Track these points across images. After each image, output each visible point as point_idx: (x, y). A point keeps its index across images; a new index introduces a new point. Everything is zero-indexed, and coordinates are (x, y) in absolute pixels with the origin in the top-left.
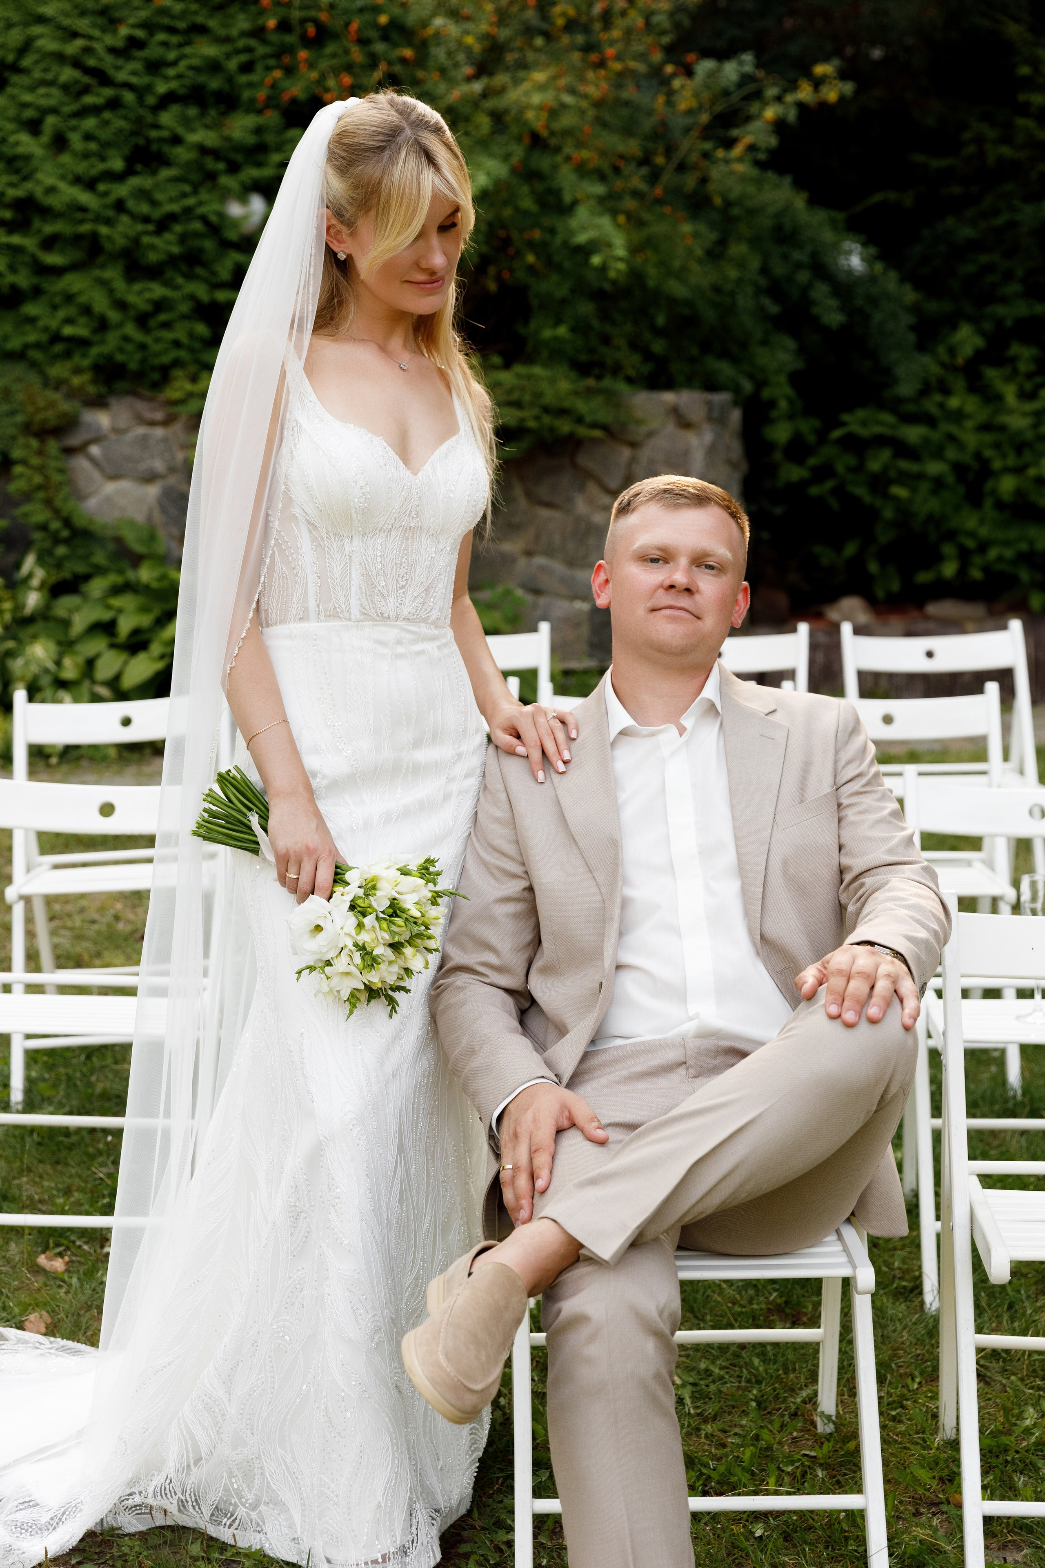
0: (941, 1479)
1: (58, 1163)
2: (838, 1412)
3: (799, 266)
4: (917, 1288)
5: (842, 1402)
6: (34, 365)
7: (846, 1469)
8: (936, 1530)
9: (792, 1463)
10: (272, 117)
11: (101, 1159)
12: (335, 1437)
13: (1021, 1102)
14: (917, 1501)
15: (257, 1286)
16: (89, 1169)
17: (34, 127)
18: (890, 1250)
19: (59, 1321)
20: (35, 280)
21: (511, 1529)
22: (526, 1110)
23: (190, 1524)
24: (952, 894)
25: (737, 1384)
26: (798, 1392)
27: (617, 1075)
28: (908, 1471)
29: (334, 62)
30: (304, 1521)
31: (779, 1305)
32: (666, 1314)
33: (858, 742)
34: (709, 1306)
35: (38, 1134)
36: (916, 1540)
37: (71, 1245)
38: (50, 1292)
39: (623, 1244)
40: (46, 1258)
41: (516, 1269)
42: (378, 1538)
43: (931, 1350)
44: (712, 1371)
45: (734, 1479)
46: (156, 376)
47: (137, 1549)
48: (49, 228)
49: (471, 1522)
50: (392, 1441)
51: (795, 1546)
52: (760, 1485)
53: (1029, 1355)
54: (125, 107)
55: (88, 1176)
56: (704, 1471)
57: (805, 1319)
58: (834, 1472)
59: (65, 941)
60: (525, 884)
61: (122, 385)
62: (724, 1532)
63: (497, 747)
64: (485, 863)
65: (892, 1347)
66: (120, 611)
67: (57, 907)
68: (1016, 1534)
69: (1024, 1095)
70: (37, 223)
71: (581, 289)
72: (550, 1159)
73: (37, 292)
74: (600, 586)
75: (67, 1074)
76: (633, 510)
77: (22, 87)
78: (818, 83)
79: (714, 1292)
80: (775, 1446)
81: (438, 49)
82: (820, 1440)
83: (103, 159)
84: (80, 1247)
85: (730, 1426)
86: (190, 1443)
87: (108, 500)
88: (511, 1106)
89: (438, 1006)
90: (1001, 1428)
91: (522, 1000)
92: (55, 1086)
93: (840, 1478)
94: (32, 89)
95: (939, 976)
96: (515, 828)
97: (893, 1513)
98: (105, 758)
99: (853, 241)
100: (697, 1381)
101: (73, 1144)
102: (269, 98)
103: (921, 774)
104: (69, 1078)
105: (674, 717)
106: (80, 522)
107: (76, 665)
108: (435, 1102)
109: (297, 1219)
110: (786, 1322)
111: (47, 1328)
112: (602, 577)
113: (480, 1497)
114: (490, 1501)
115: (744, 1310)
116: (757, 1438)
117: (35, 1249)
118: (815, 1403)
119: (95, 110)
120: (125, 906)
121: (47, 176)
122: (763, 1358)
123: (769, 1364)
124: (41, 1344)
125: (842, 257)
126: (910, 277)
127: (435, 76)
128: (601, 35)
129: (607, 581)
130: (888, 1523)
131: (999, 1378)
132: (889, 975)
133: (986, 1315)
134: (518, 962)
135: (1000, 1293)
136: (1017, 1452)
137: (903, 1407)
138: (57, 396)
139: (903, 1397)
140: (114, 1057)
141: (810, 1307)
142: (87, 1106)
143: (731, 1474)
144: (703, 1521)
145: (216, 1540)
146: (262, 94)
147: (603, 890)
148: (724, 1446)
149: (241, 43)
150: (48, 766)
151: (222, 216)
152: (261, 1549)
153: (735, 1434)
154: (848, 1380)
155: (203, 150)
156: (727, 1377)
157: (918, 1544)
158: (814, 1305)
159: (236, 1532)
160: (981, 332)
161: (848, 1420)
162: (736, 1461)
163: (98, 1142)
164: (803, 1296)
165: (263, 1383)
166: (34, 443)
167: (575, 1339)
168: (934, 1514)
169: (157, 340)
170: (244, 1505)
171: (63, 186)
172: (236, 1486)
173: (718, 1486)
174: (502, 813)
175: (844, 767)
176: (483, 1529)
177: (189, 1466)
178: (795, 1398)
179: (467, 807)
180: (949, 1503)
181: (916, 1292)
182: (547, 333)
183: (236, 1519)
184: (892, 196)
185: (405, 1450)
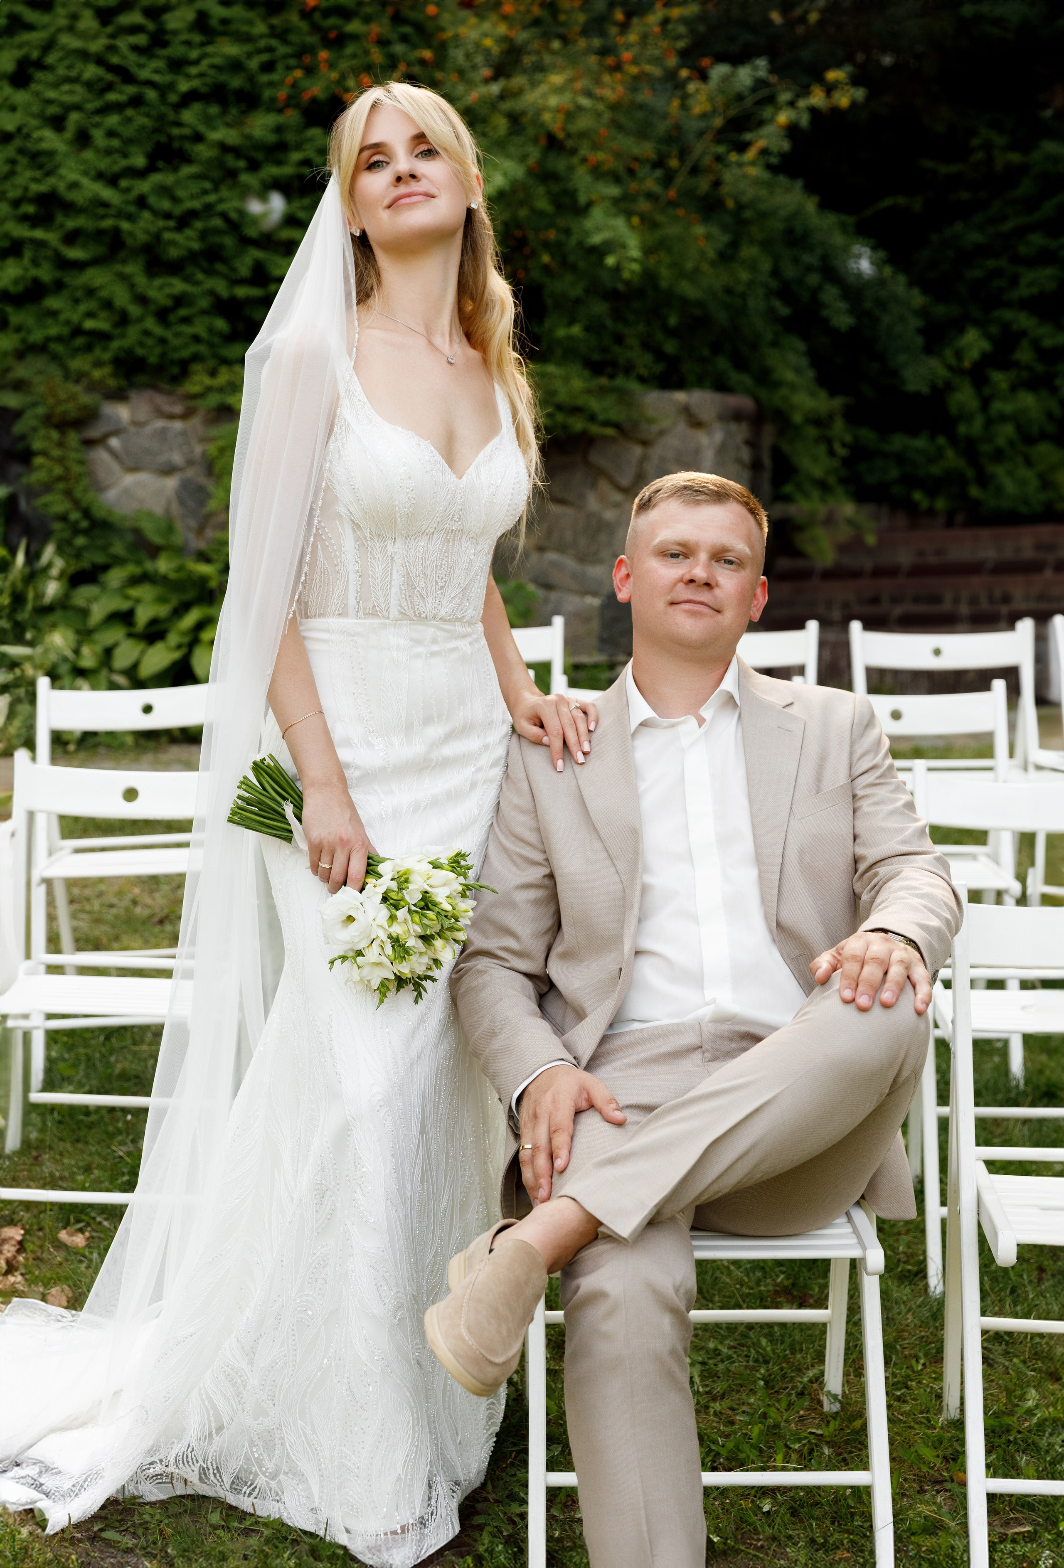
0: (945, 1458)
1: (78, 1141)
2: (844, 1392)
3: (809, 269)
4: (921, 1272)
5: (847, 1381)
6: (55, 358)
7: (852, 1447)
8: (940, 1507)
9: (799, 1440)
10: (292, 116)
11: (120, 1138)
12: (357, 1410)
13: (1024, 1092)
14: (921, 1479)
15: (282, 1261)
16: (109, 1147)
17: (57, 123)
18: (894, 1235)
19: (80, 1295)
20: (58, 274)
21: (524, 1502)
22: (545, 1092)
23: (210, 1492)
24: (962, 885)
25: (745, 1363)
26: (805, 1371)
27: (634, 1058)
28: (912, 1449)
29: (354, 62)
30: (322, 1492)
31: (786, 1287)
32: (682, 1291)
33: (873, 734)
34: (717, 1287)
35: (59, 1113)
36: (920, 1517)
37: (91, 1221)
38: (72, 1267)
39: (641, 1222)
40: (67, 1233)
41: (536, 1247)
42: (397, 1510)
43: (935, 1332)
44: (721, 1351)
45: (742, 1456)
46: (175, 370)
47: (158, 1517)
48: (71, 224)
49: (484, 1494)
50: (412, 1415)
51: (802, 1521)
52: (768, 1461)
53: (1032, 1338)
54: (147, 105)
55: (108, 1154)
56: (713, 1447)
57: (811, 1301)
58: (840, 1450)
59: (84, 925)
60: (546, 871)
61: (141, 378)
62: (733, 1506)
63: (519, 735)
64: (505, 850)
65: (897, 1329)
66: (138, 601)
67: (76, 891)
68: (1018, 1511)
69: (1026, 1084)
70: (59, 218)
71: (595, 289)
72: (569, 1139)
73: (59, 286)
74: (621, 580)
75: (86, 1055)
76: (654, 506)
77: (46, 83)
78: (830, 89)
79: (722, 1273)
80: (782, 1424)
81: (457, 51)
82: (826, 1419)
83: (125, 156)
84: (100, 1223)
85: (738, 1404)
86: (211, 1412)
87: (127, 492)
88: (530, 1087)
89: (459, 989)
90: (1003, 1408)
91: (541, 984)
92: (74, 1066)
93: (846, 1455)
94: (56, 85)
95: (949, 967)
96: (537, 816)
97: (897, 1491)
98: (122, 746)
99: (863, 245)
100: (706, 1360)
101: (92, 1123)
102: (290, 97)
103: (930, 769)
104: (89, 1059)
105: (694, 708)
106: (99, 513)
107: (95, 654)
108: (455, 1083)
109: (323, 1197)
110: (793, 1304)
111: (68, 1302)
112: (623, 571)
113: (493, 1470)
114: (504, 1474)
115: (751, 1291)
116: (765, 1416)
117: (56, 1225)
118: (822, 1383)
119: (118, 107)
120: (143, 891)
121: (70, 171)
122: (770, 1338)
123: (776, 1344)
124: (63, 1317)
125: (852, 260)
126: (918, 281)
127: (454, 77)
128: (618, 39)
129: (628, 576)
130: (893, 1500)
131: (1001, 1360)
132: (902, 961)
133: (989, 1299)
134: (537, 947)
135: (1003, 1278)
136: (1019, 1432)
137: (907, 1387)
138: (77, 389)
139: (908, 1378)
140: (133, 1039)
141: (817, 1289)
142: (107, 1085)
143: (740, 1451)
144: (712, 1496)
145: (235, 1508)
146: (282, 93)
147: (624, 878)
148: (732, 1423)
149: (263, 43)
150: (66, 752)
151: (242, 213)
152: (280, 1519)
153: (744, 1412)
154: (854, 1361)
155: (224, 148)
156: (735, 1356)
157: (923, 1521)
158: (820, 1288)
159: (255, 1501)
160: (988, 336)
161: (854, 1400)
162: (744, 1438)
163: (117, 1121)
164: (810, 1278)
165: (285, 1356)
166: (55, 435)
167: (593, 1316)
168: (938, 1492)
169: (177, 335)
170: (264, 1474)
171: (85, 181)
172: (256, 1456)
173: (726, 1463)
174: (524, 801)
175: (859, 760)
176: (497, 1501)
177: (210, 1434)
178: (802, 1378)
179: (490, 795)
180: (952, 1481)
181: (921, 1275)
182: (561, 332)
183: (256, 1487)
184: (901, 200)
185: (425, 1424)
